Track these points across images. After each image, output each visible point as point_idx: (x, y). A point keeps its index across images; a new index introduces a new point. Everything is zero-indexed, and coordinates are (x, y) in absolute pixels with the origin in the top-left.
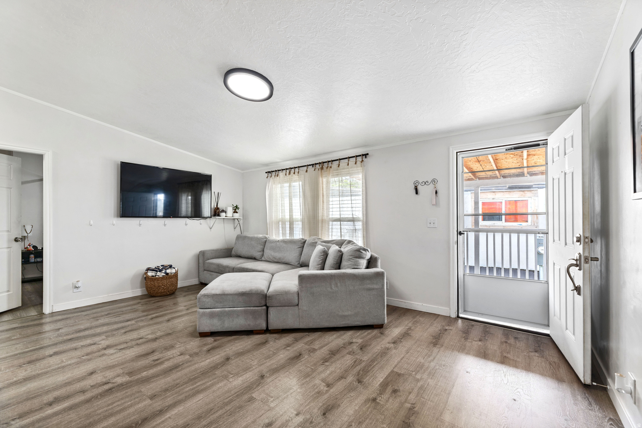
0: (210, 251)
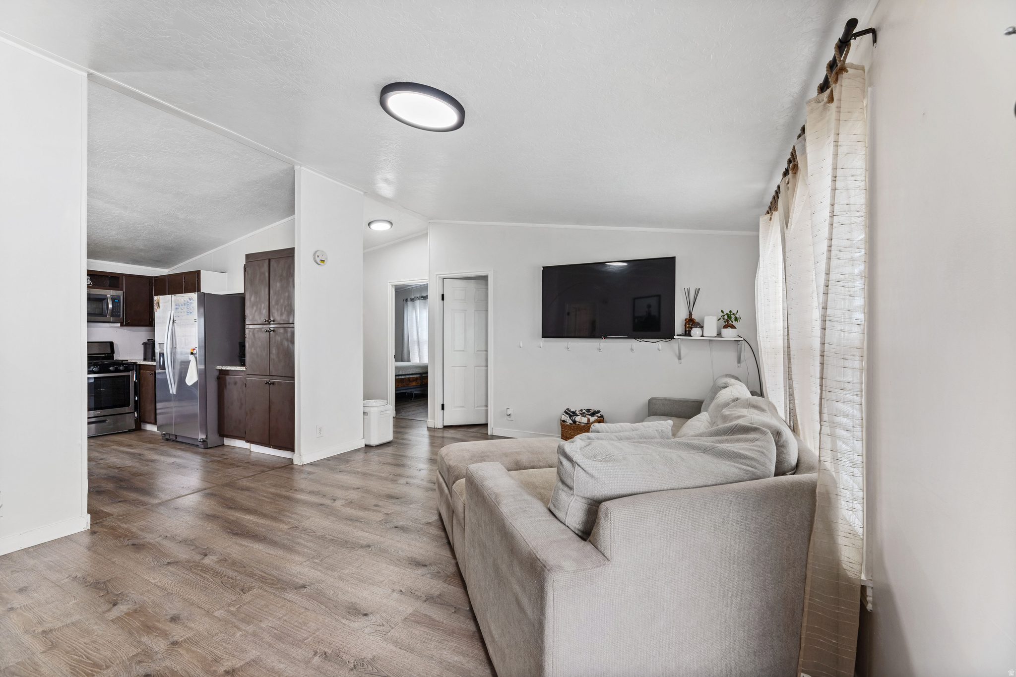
0: (661, 400)
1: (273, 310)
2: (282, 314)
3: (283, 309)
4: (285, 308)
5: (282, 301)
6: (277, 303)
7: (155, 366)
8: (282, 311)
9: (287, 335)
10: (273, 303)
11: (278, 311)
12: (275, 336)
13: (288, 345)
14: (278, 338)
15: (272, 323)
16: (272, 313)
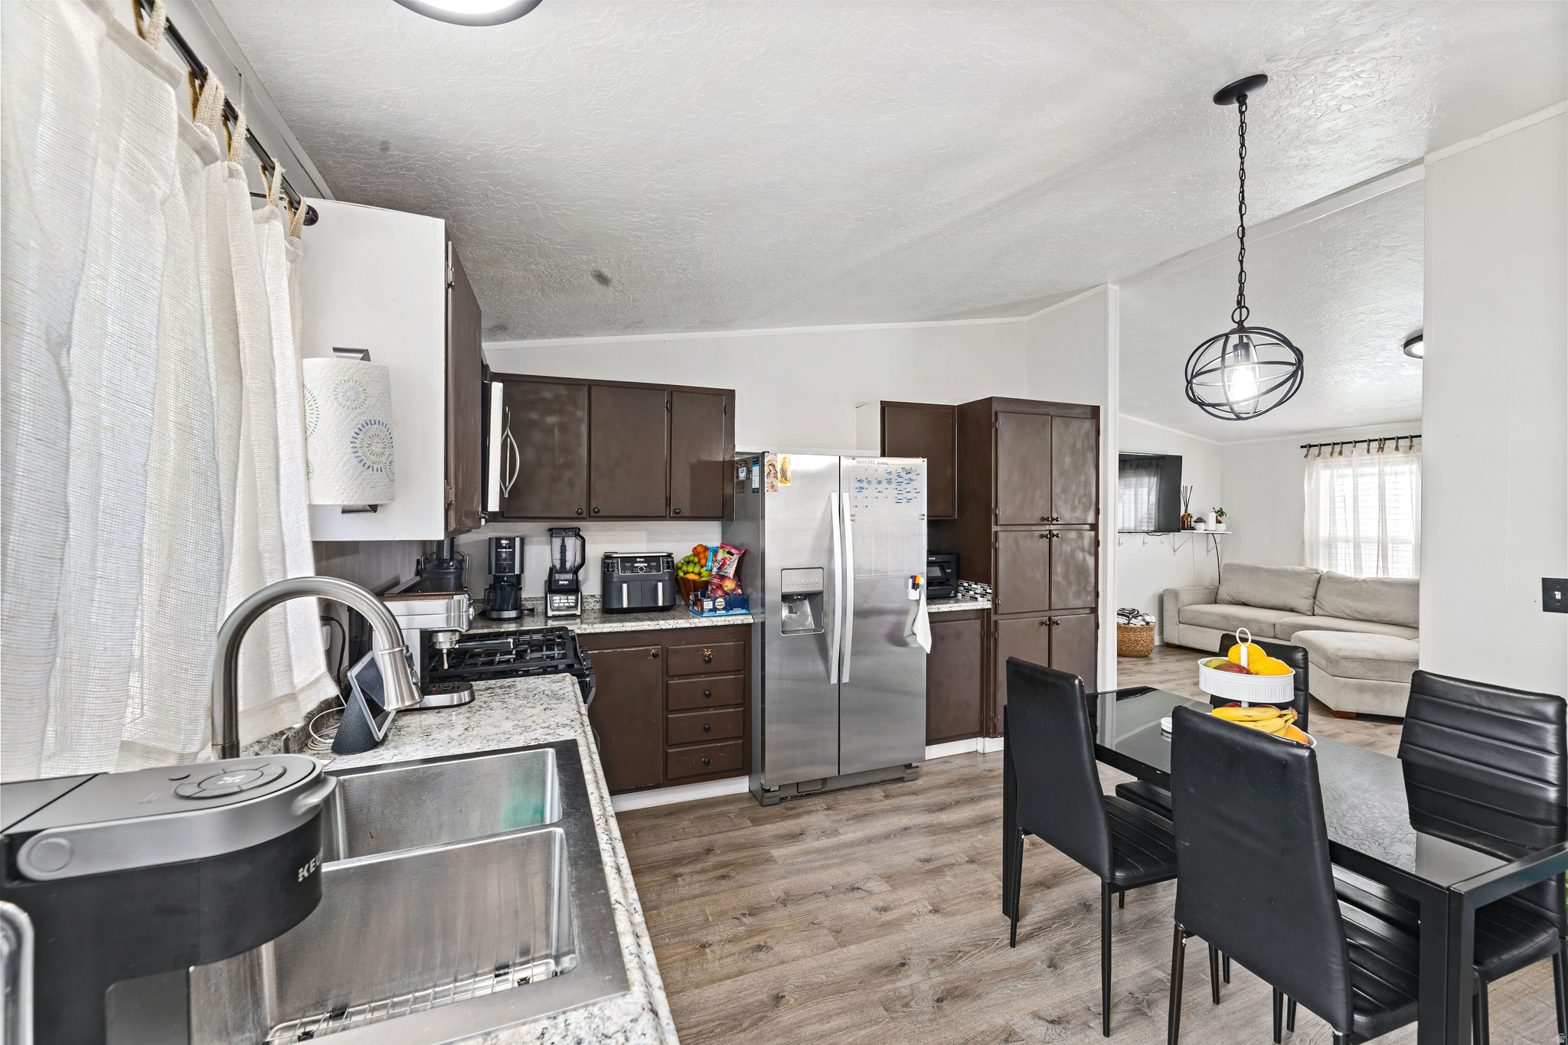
1: (1057, 502)
2: (1074, 509)
3: (1077, 501)
4: (1080, 500)
5: (1074, 487)
6: (1065, 490)
7: (750, 624)
8: (1073, 503)
9: (1083, 543)
10: (1057, 489)
11: (1066, 502)
12: (1061, 545)
13: (1084, 558)
14: (1067, 548)
15: (1055, 522)
16: (1056, 506)
